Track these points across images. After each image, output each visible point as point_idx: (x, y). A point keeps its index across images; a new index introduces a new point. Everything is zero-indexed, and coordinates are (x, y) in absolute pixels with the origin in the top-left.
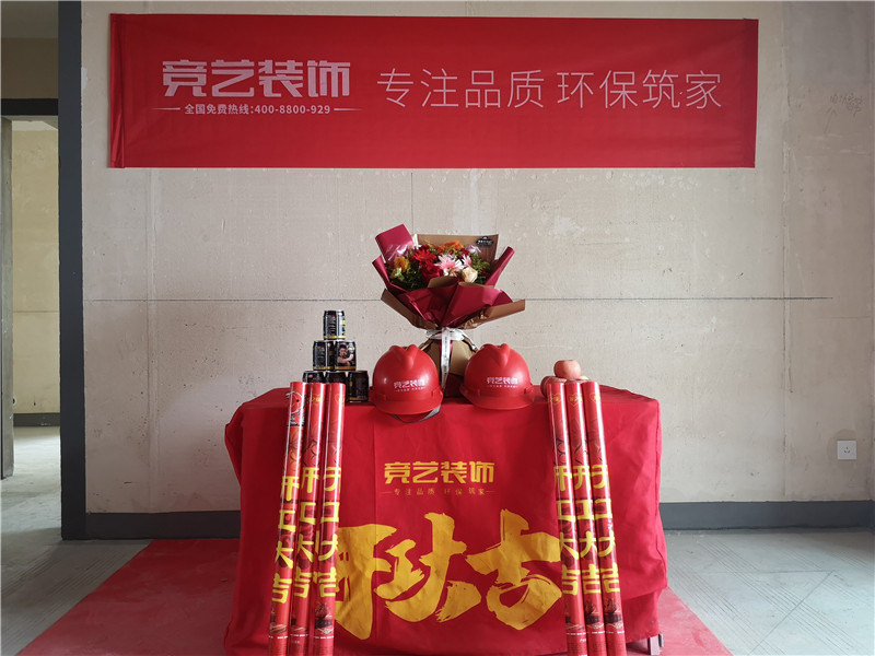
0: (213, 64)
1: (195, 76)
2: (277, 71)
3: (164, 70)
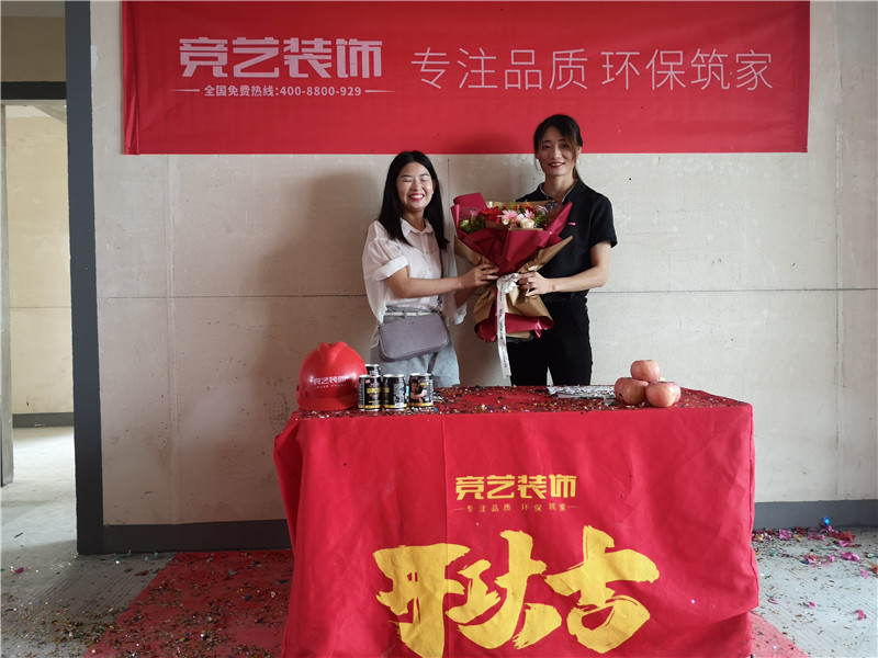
0: (234, 42)
1: (215, 55)
2: (303, 50)
3: (181, 48)
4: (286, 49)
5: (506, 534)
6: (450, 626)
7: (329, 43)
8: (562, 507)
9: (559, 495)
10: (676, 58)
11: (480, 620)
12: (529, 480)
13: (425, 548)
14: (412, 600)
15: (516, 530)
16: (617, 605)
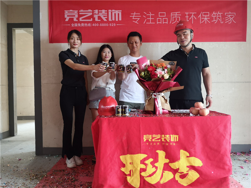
0: (80, 11)
1: (74, 15)
2: (99, 13)
3: (65, 13)
4: (94, 13)
5: (158, 151)
6: (142, 177)
7: (107, 11)
8: (174, 144)
9: (173, 141)
10: (207, 14)
11: (150, 176)
12: (165, 136)
13: (134, 155)
14: (131, 170)
15: (161, 150)
16: (190, 173)
